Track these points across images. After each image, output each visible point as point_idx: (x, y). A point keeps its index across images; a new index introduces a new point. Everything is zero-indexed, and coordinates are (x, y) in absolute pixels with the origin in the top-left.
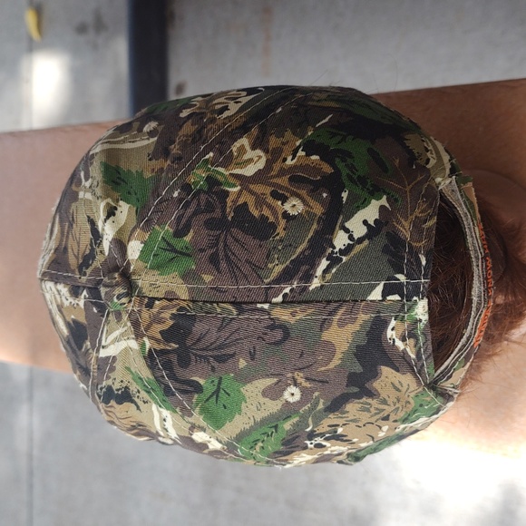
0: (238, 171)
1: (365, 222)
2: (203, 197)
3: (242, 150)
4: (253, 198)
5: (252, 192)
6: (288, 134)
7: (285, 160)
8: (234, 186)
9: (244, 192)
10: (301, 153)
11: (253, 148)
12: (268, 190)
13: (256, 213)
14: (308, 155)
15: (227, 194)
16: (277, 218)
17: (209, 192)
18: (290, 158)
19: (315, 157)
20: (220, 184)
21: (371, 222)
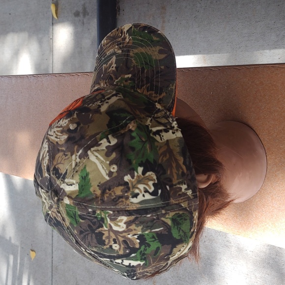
0: (112, 225)
1: (130, 264)
2: (95, 220)
3: (121, 221)
4: (108, 235)
5: (109, 234)
6: (140, 228)
7: (129, 234)
8: (107, 227)
9: (107, 232)
10: (136, 237)
11: (125, 223)
12: (114, 237)
13: (104, 238)
14: (137, 239)
15: (102, 227)
16: (108, 244)
17: (99, 221)
18: (131, 235)
19: (138, 241)
20: (104, 222)
21: (131, 265)
